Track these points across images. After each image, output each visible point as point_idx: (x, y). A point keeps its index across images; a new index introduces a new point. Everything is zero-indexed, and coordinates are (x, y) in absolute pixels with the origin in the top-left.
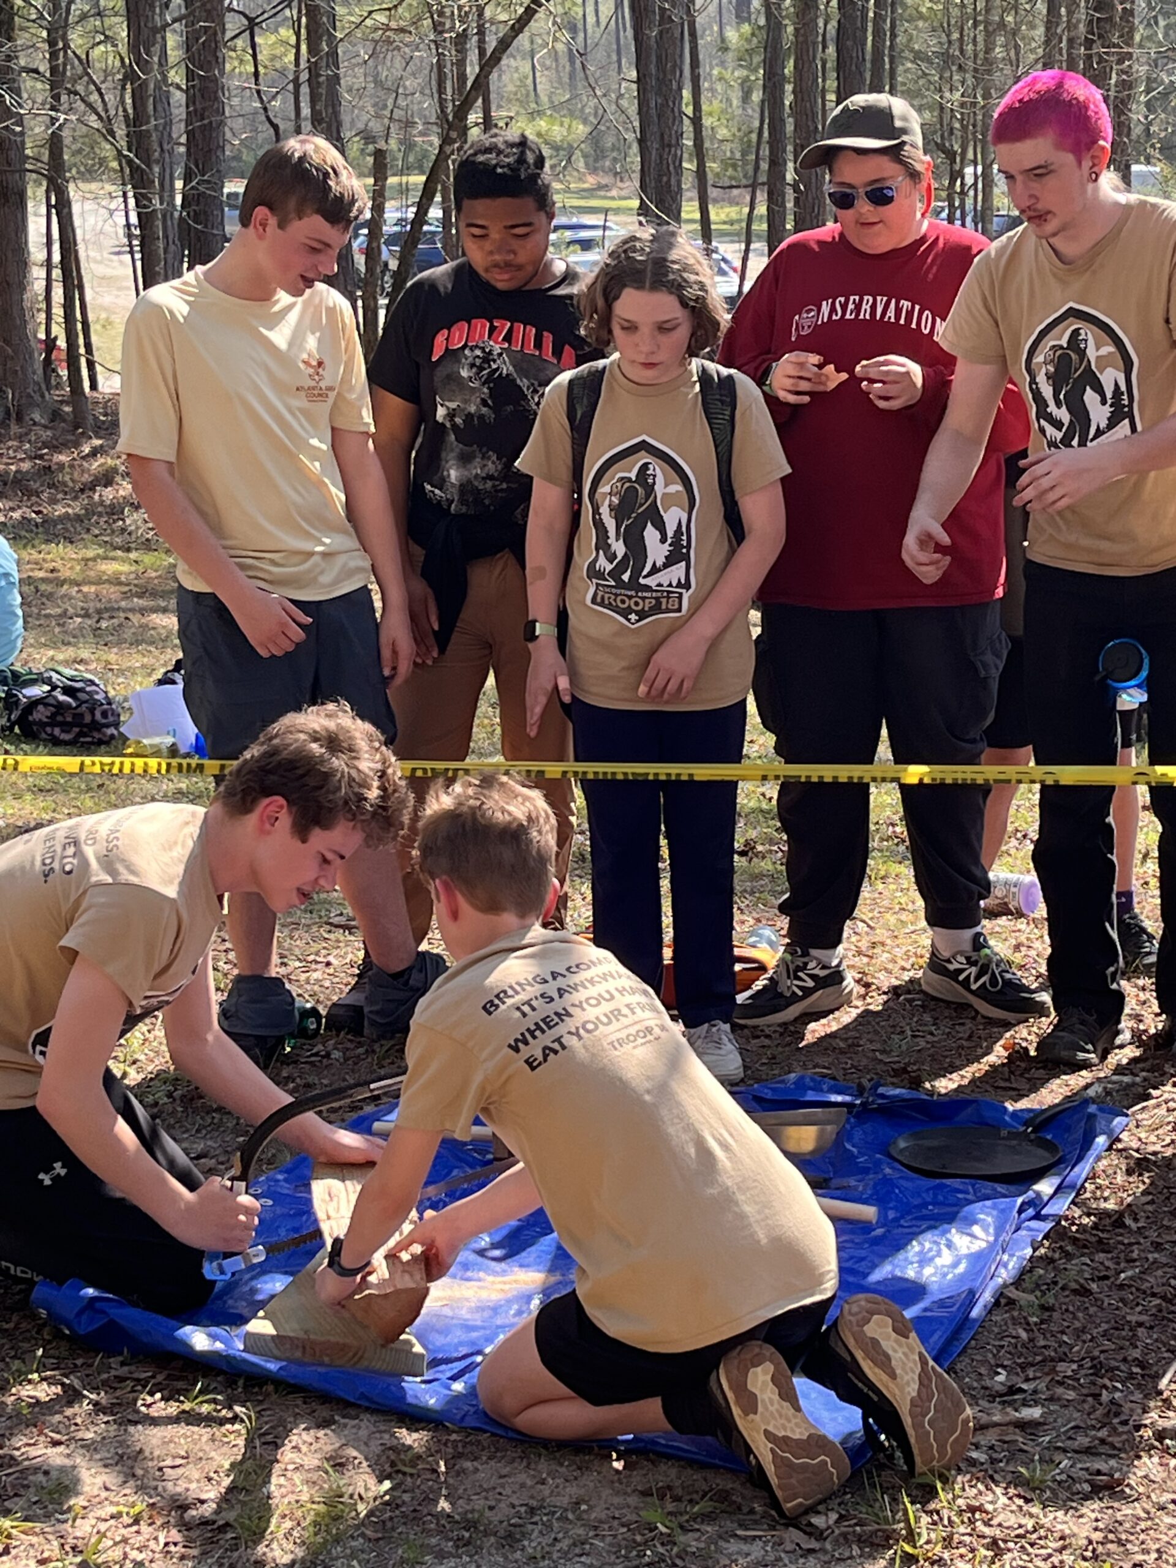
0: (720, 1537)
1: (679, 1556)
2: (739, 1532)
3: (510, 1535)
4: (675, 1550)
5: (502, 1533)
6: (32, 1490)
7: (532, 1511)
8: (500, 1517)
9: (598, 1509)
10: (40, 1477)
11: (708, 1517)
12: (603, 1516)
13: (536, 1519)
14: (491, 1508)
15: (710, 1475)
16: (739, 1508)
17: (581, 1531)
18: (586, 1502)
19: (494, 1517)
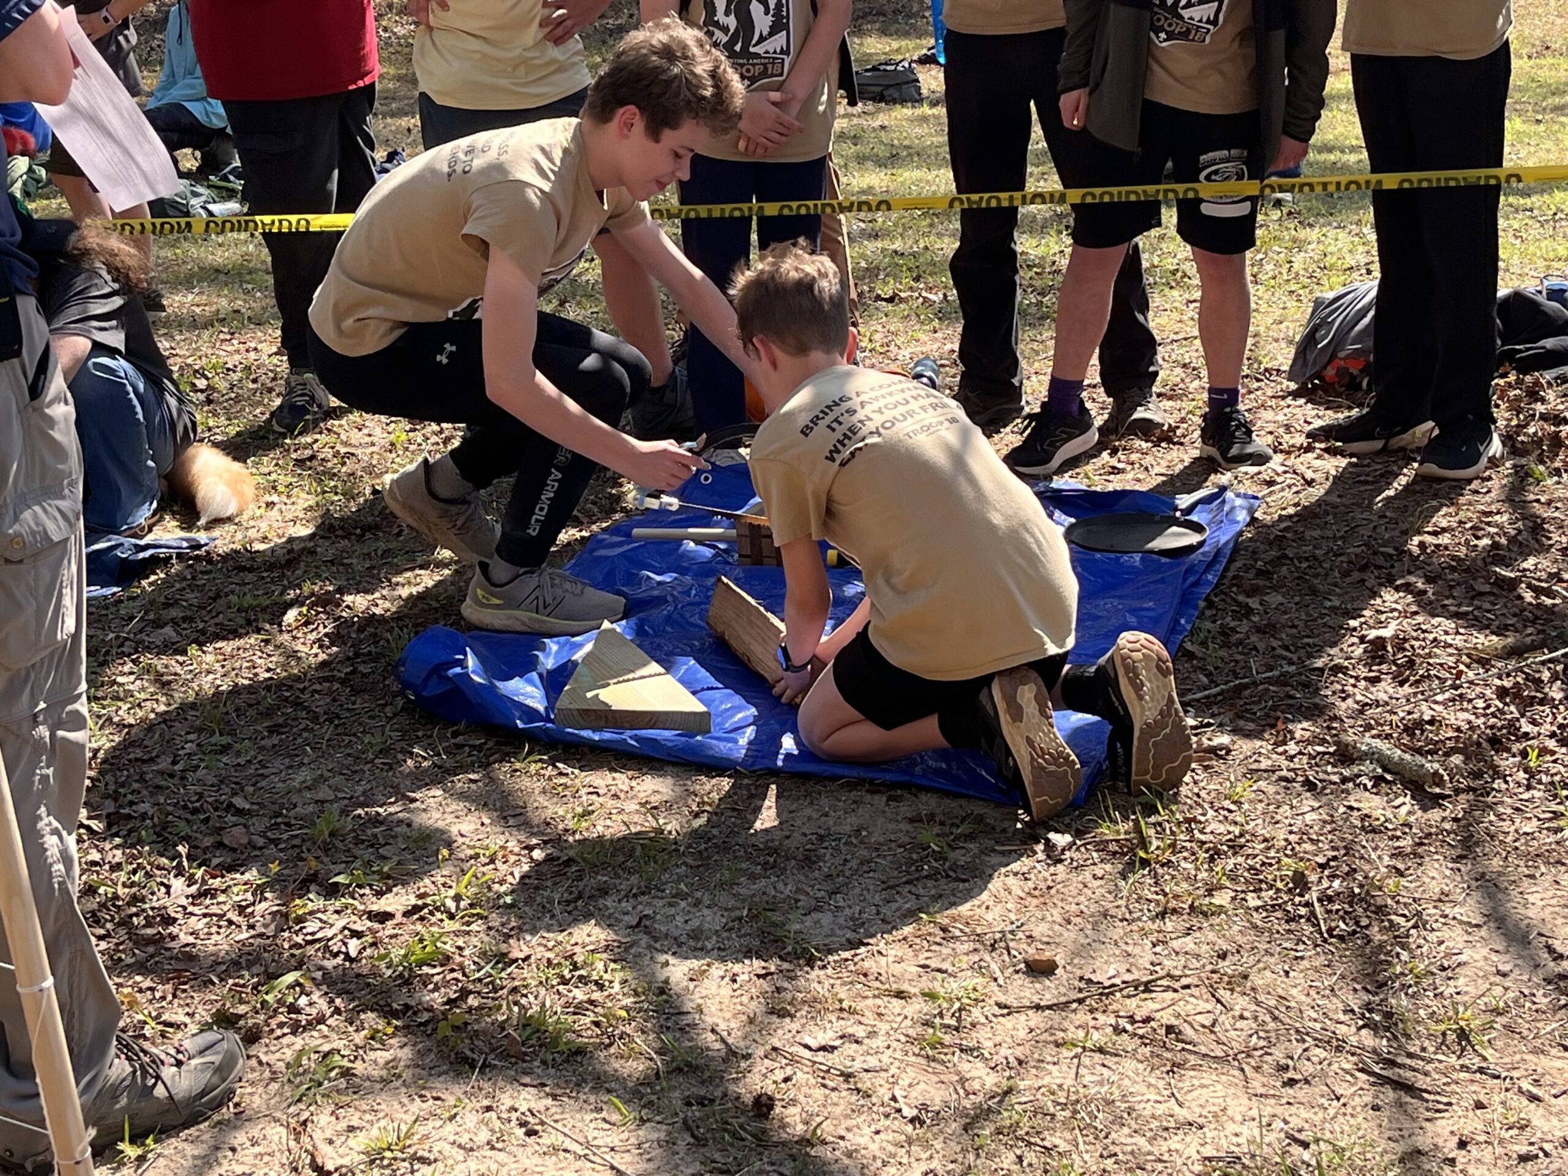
0: (982, 852)
1: (951, 869)
2: (997, 848)
3: (807, 858)
4: (947, 864)
5: (800, 857)
6: (400, 839)
7: (821, 838)
8: (795, 844)
9: (876, 835)
10: (403, 829)
11: (970, 837)
12: (881, 839)
13: (825, 844)
14: (788, 837)
15: (963, 802)
16: (994, 828)
17: (865, 853)
18: (866, 829)
19: (791, 844)
